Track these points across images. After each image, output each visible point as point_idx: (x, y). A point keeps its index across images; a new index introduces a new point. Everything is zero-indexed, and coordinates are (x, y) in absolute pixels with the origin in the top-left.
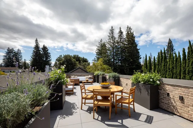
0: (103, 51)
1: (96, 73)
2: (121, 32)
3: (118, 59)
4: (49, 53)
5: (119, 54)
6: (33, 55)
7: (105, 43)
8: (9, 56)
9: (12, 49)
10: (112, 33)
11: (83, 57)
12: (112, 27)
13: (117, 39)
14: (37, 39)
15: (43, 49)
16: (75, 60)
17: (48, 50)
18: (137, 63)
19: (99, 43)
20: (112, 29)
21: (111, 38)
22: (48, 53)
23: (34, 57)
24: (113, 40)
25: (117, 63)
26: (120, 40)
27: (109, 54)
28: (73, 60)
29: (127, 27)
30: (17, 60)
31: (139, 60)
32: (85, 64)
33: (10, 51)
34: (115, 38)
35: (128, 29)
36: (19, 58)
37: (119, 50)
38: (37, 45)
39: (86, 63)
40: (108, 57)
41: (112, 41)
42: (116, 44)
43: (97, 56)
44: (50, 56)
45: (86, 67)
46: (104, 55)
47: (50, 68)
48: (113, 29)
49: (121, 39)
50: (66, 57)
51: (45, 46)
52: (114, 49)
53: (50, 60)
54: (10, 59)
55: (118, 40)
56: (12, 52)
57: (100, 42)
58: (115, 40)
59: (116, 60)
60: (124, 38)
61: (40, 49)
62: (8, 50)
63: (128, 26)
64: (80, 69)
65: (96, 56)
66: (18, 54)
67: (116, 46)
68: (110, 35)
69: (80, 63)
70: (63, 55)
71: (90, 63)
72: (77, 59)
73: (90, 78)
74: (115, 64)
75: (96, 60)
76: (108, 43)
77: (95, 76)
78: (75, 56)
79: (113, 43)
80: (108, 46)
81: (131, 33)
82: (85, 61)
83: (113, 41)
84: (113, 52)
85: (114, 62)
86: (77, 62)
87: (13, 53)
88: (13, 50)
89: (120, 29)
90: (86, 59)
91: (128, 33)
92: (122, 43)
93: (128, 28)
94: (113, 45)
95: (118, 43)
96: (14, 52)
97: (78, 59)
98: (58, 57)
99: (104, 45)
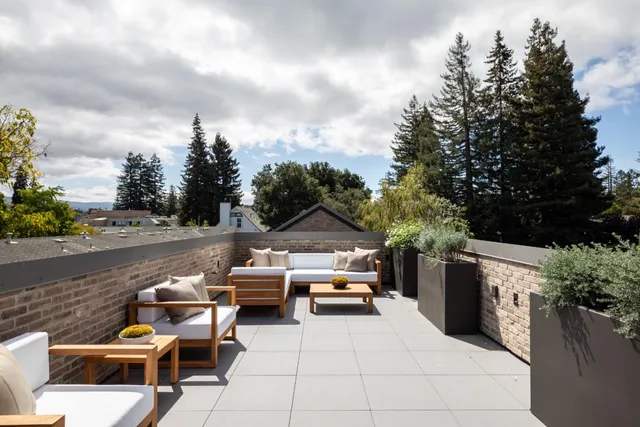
0: (421, 139)
1: (397, 233)
2: (502, 54)
3: (490, 171)
4: (235, 161)
5: (493, 147)
6: (188, 170)
7: (430, 109)
8: (131, 178)
9: (139, 155)
10: (461, 63)
11: (346, 171)
12: (460, 39)
13: (484, 85)
14: (197, 118)
15: (214, 148)
16: (317, 181)
17: (230, 152)
18: (586, 185)
19: (406, 111)
20: (460, 46)
21: (454, 83)
22: (230, 160)
23: (189, 175)
24: (464, 88)
25: (483, 186)
26: (499, 89)
27: (448, 152)
28: (309, 179)
29: (532, 24)
30: (152, 188)
31: (597, 170)
32: (353, 195)
33: (133, 163)
34: (473, 83)
35: (538, 32)
36: (154, 182)
37: (493, 132)
38: (197, 136)
39: (357, 192)
40: (442, 165)
41: (461, 98)
42: (481, 109)
43: (399, 164)
44: (237, 170)
45: (356, 208)
46: (427, 157)
47: (233, 211)
48: (464, 43)
49: (502, 81)
50: (284, 170)
51: (221, 137)
52: (468, 130)
53: (237, 186)
54: (132, 185)
55: (489, 88)
56: (137, 166)
57: (409, 109)
58: (472, 88)
59: (477, 173)
60: (518, 75)
61: (207, 149)
62: (129, 160)
63: (537, 21)
64: (324, 215)
65: (395, 163)
66: (153, 170)
67: (479, 118)
68: (450, 73)
69: (332, 190)
70: (276, 164)
71: (371, 192)
72: (324, 176)
73: (362, 265)
74: (477, 191)
75: (395, 179)
76: (441, 107)
77: (390, 249)
78: (318, 166)
79: (465, 105)
80: (442, 119)
81: (551, 49)
82: (352, 182)
83: (463, 94)
84: (467, 140)
85: (467, 183)
86: (324, 190)
87: (140, 169)
88: (141, 159)
89: (500, 39)
90: (358, 178)
91: (535, 53)
92: (506, 98)
93: (536, 27)
94: (466, 114)
95: (486, 100)
96: (144, 166)
97: (326, 176)
98: (259, 174)
99: (423, 118)
